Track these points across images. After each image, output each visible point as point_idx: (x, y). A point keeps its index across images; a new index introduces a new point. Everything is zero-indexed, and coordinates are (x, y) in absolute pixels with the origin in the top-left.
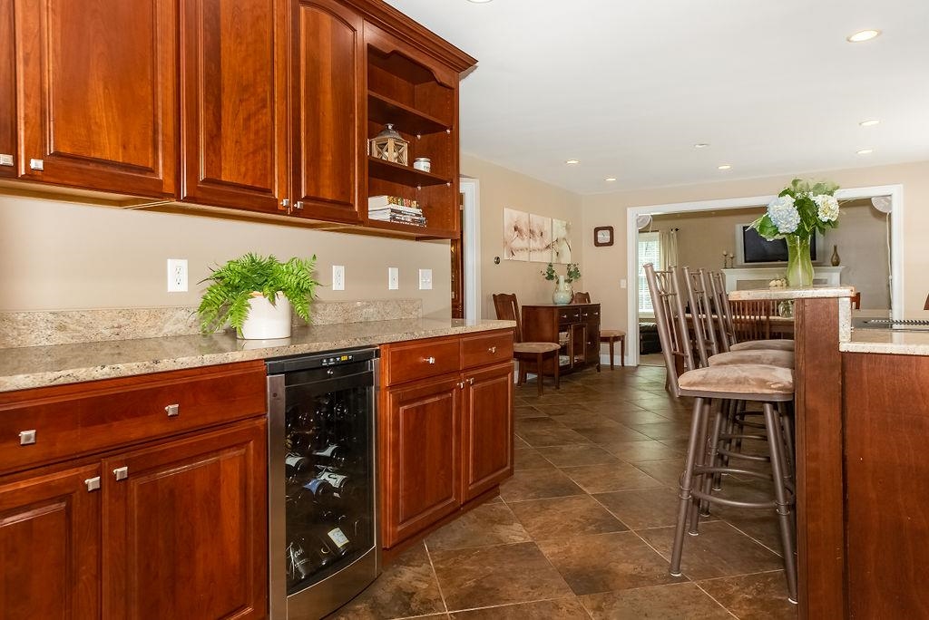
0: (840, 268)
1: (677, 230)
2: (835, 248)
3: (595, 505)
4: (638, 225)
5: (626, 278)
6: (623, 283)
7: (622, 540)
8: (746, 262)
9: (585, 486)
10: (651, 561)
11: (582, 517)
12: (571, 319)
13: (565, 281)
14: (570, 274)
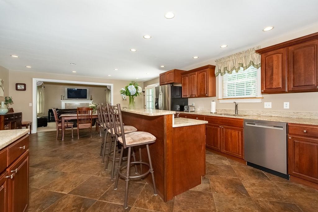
0: (92, 101)
1: (44, 87)
2: (91, 96)
3: (74, 197)
4: (37, 84)
5: (32, 102)
6: (30, 105)
7: (98, 207)
8: (68, 98)
9: (62, 191)
10: (115, 208)
11: (73, 206)
12: (10, 120)
13: (5, 104)
14: (6, 101)
